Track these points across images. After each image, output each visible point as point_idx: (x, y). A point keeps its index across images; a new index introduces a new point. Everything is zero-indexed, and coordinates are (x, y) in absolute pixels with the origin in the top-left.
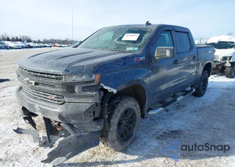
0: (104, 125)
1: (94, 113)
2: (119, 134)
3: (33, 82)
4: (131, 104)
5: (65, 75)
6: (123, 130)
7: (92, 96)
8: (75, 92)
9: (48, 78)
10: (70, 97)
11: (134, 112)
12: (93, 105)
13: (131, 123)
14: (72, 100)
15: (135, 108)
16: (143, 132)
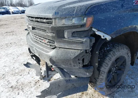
0: (93, 72)
1: (83, 60)
2: (108, 81)
3: (31, 27)
4: (123, 52)
5: (55, 19)
6: (112, 77)
7: (82, 43)
8: (64, 38)
9: (42, 22)
10: (60, 42)
11: (125, 60)
12: (83, 52)
13: (120, 69)
14: (62, 45)
15: (126, 57)
16: (129, 76)
